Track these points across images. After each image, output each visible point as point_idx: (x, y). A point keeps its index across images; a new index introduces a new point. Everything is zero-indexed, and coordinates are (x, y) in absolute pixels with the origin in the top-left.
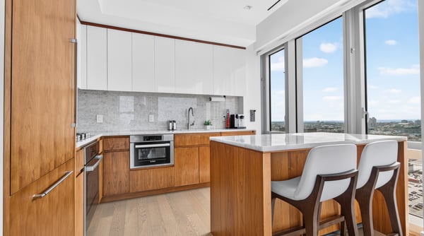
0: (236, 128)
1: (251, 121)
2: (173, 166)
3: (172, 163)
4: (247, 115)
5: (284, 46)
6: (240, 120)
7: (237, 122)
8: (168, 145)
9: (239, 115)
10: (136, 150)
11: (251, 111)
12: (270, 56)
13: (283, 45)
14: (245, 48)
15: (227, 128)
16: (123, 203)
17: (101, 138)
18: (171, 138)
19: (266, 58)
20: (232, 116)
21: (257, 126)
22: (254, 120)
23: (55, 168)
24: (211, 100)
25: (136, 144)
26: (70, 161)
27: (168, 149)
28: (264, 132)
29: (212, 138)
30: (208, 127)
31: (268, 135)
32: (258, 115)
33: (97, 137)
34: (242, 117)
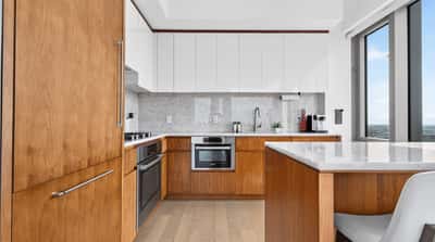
0: (314, 132)
1: (336, 123)
2: (234, 171)
3: (232, 168)
4: (330, 116)
5: (389, 20)
6: (318, 122)
7: (316, 125)
8: (228, 148)
9: (319, 116)
10: (197, 152)
11: (336, 111)
12: (366, 37)
13: (386, 17)
14: (327, 32)
15: (301, 131)
16: (184, 203)
17: (166, 137)
18: (232, 141)
19: (359, 41)
20: (310, 117)
21: (345, 129)
22: (341, 123)
23: (89, 165)
24: (281, 98)
25: (196, 145)
26: (114, 159)
27: (228, 152)
28: (356, 138)
29: (267, 143)
30: (278, 130)
31: (364, 143)
32: (347, 117)
33: (161, 136)
34: (322, 119)
